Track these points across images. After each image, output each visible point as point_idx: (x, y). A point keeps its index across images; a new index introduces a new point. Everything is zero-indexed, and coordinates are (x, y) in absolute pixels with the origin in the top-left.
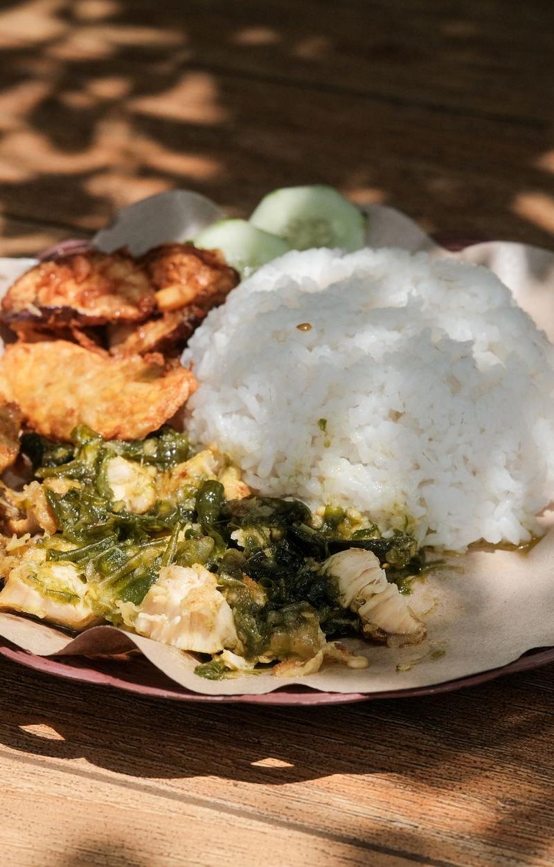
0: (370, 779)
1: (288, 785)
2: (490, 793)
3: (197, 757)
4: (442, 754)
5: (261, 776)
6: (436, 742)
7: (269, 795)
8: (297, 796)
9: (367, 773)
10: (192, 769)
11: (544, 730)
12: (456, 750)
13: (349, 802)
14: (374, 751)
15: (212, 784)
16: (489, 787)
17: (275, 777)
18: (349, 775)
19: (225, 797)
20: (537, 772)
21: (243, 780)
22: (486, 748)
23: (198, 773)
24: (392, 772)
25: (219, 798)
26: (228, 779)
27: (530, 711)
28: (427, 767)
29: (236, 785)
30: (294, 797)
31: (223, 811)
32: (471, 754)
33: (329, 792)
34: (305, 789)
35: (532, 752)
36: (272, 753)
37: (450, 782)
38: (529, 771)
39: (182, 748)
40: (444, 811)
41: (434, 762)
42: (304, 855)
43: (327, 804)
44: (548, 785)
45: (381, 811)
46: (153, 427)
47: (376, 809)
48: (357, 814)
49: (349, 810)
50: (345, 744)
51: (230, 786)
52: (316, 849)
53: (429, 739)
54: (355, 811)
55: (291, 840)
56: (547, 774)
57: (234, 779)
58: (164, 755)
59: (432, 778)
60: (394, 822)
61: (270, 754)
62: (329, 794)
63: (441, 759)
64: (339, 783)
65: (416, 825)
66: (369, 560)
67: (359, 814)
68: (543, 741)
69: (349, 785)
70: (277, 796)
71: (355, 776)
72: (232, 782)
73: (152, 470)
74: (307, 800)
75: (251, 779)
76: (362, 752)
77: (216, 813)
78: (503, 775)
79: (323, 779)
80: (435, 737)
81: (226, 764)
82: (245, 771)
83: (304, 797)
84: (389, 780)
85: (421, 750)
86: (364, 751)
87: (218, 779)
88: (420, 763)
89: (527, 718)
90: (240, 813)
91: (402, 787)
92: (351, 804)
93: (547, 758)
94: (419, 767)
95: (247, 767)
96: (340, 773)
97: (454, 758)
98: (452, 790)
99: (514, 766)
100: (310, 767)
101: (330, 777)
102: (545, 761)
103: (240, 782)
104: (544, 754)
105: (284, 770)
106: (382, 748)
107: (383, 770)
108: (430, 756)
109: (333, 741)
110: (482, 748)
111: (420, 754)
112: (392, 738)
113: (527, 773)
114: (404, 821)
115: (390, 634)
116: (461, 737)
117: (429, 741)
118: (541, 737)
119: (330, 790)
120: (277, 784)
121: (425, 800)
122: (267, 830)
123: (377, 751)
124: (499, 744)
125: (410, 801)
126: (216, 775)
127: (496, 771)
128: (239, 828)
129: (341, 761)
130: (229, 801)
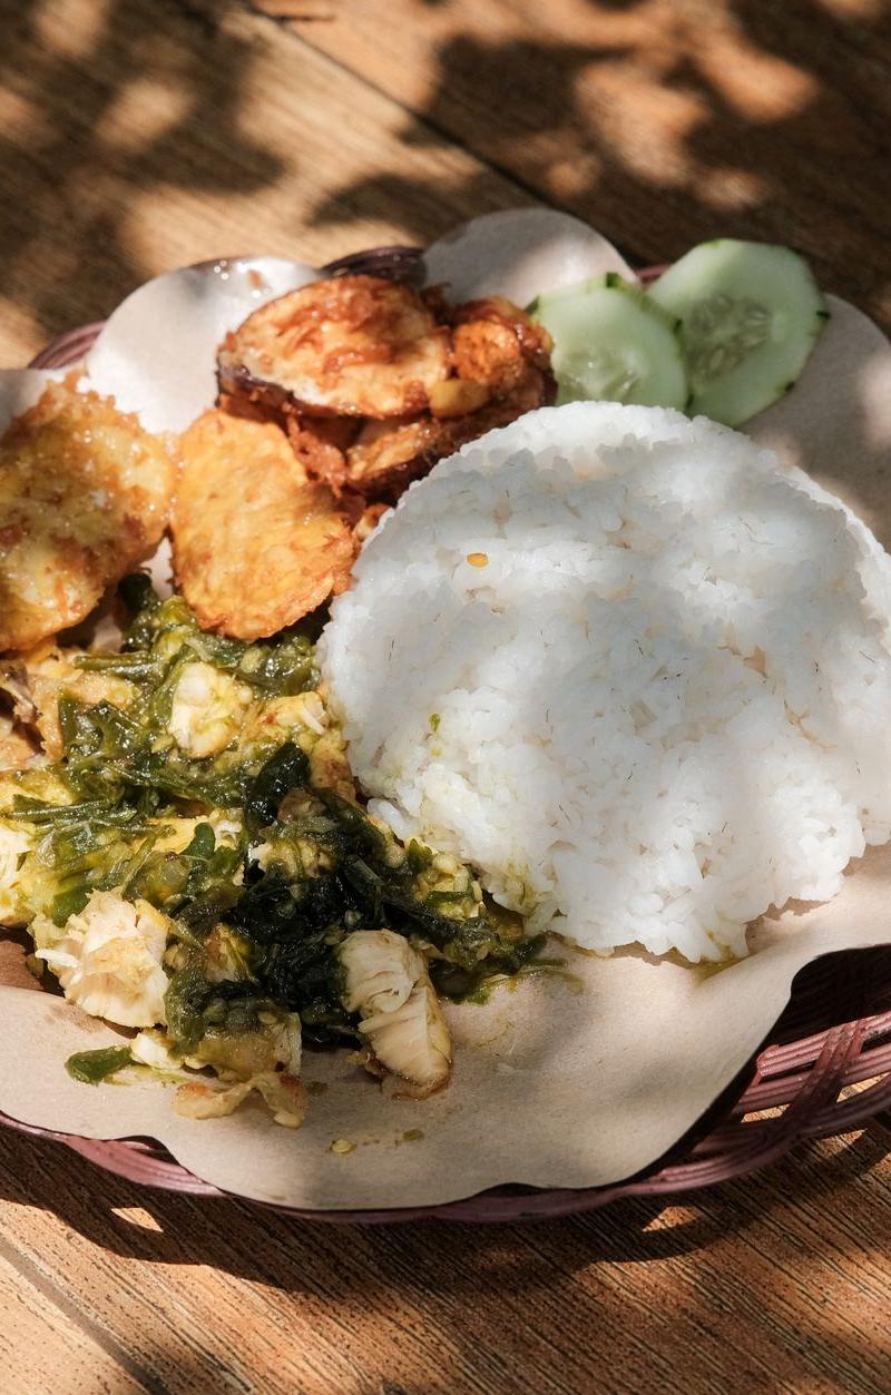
0: (243, 1289)
1: (134, 1260)
2: (381, 1369)
3: (53, 1174)
4: (363, 1281)
5: (110, 1233)
6: (369, 1258)
7: (99, 1268)
8: (133, 1283)
9: (245, 1278)
10: (33, 1191)
11: (525, 1288)
12: (387, 1280)
13: (190, 1317)
14: (279, 1244)
15: (41, 1226)
16: (385, 1357)
17: (128, 1242)
18: (221, 1272)
19: (43, 1252)
20: (466, 1356)
21: (83, 1233)
22: (427, 1291)
23: (35, 1199)
24: (279, 1286)
25: (35, 1251)
26: (66, 1224)
27: (530, 1249)
28: (330, 1296)
29: (69, 1237)
30: (129, 1284)
31: (27, 1275)
32: (401, 1295)
33: (177, 1291)
34: (151, 1275)
35: (484, 1319)
36: (150, 1200)
37: (342, 1330)
38: (457, 1351)
39: (44, 1152)
40: (302, 1376)
41: (344, 1290)
42: (77, 1383)
43: (162, 1309)
44: (465, 1384)
45: (221, 1345)
46: (265, 631)
47: (216, 1342)
48: (187, 1339)
49: (182, 1330)
50: (251, 1220)
51: (62, 1236)
52: (99, 1377)
53: (365, 1249)
54: (188, 1335)
55: (78, 1351)
56: (477, 1364)
57: (73, 1226)
58: (14, 1155)
59: (323, 1316)
60: (226, 1370)
61: (146, 1203)
62: (174, 1294)
63: (357, 1288)
64: (200, 1282)
65: (251, 1386)
66: (391, 960)
67: (190, 1342)
68: (511, 1307)
69: (209, 1289)
70: (107, 1275)
71: (228, 1277)
72: (69, 1229)
73: (246, 693)
74: (141, 1294)
75: (94, 1235)
76: (264, 1240)
77: (14, 1273)
78: (419, 1344)
79: (184, 1267)
80: (375, 1248)
81: (80, 1200)
82: (96, 1218)
83: (139, 1288)
84: (265, 1300)
85: (343, 1264)
86: (269, 1239)
87: (55, 1221)
88: (324, 1286)
89: (518, 1260)
90: (44, 1286)
91: (274, 1318)
92: (190, 1321)
93: (496, 1336)
94: (319, 1292)
95: (103, 1214)
96: (213, 1266)
97: (375, 1294)
98: (335, 1346)
99: (444, 1334)
100: (181, 1242)
101: (196, 1266)
102: (490, 1341)
103: (78, 1235)
104: (497, 1329)
105: (145, 1234)
106: (294, 1242)
107: (271, 1280)
108: (347, 1280)
109: (240, 1208)
110: (423, 1291)
111: (336, 1270)
112: (318, 1231)
113: (452, 1352)
114: (239, 1374)
115: (389, 1071)
116: (408, 1262)
117: (363, 1252)
118: (512, 1300)
119: (181, 1289)
120: (121, 1255)
121: (291, 1349)
122: (58, 1325)
123: (284, 1245)
124: (450, 1291)
125: (269, 1344)
126: (56, 1211)
127: (413, 1336)
128: (28, 1308)
129: (226, 1246)
130: (44, 1260)
